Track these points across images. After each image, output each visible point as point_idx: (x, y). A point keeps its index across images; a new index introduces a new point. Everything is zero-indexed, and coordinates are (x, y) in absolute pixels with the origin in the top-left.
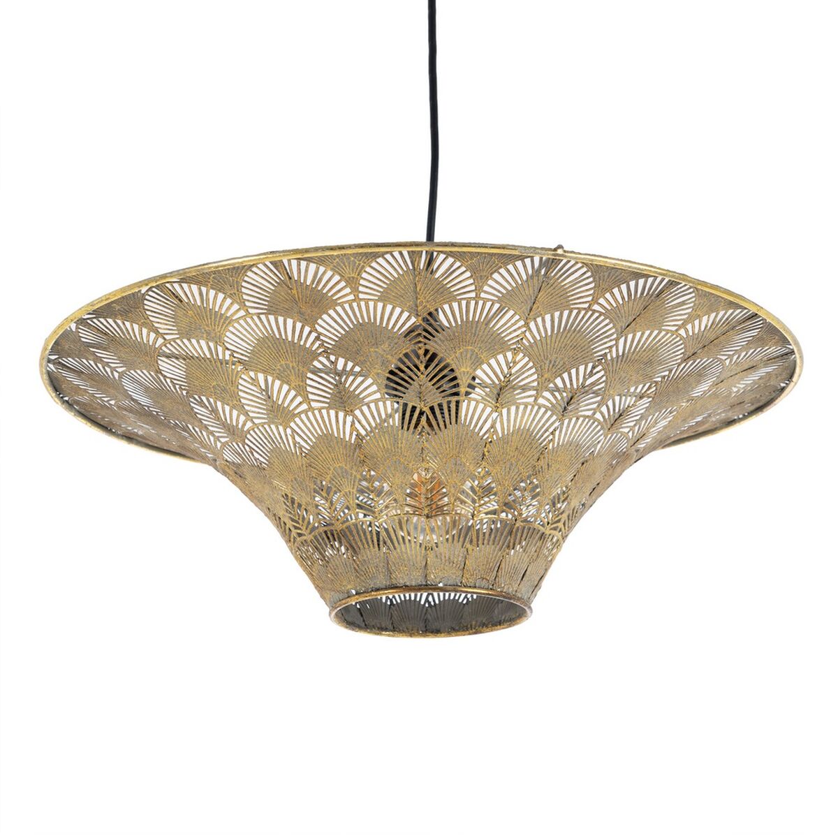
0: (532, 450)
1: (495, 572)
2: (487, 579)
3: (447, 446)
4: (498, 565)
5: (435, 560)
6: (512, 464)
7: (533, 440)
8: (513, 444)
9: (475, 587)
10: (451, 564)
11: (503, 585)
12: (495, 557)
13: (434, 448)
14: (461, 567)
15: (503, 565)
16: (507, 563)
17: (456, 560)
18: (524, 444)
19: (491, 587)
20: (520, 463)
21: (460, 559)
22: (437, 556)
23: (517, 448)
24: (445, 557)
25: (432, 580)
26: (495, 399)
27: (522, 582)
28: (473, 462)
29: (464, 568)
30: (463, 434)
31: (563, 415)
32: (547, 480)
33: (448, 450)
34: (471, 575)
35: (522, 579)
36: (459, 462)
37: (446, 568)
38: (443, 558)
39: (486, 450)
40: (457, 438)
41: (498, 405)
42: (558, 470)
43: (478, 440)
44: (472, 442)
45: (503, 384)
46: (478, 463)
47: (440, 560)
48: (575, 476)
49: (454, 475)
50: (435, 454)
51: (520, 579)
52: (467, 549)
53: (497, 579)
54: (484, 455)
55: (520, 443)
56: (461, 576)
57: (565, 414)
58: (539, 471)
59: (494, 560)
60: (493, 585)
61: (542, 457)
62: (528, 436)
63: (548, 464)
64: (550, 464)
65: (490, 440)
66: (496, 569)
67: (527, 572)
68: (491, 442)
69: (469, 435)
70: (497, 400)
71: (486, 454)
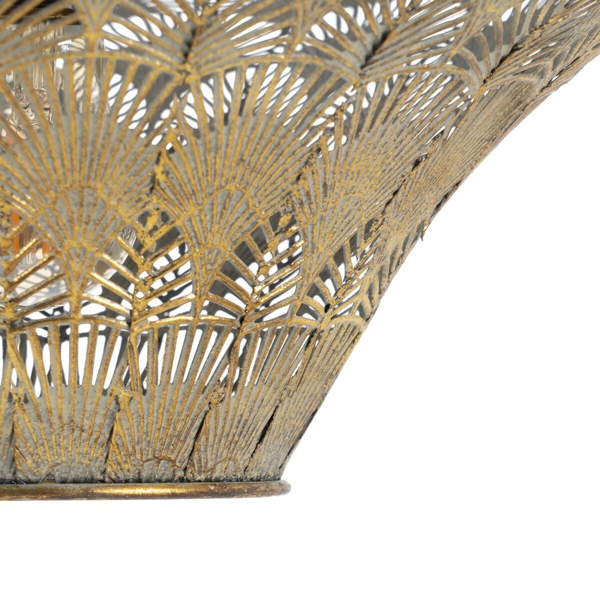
0: (282, 159)
1: (190, 441)
2: (169, 460)
3: (58, 163)
4: (197, 424)
5: (37, 424)
6: (229, 196)
7: (284, 137)
8: (230, 151)
9: (138, 481)
10: (77, 433)
11: (210, 464)
12: (190, 409)
13: (21, 168)
14: (103, 439)
15: (210, 423)
16: (222, 415)
17: (87, 423)
18: (260, 149)
19: (180, 474)
20: (251, 191)
21: (99, 420)
22: (39, 416)
23: (242, 160)
24: (60, 417)
25: (30, 470)
26: (180, 55)
27: (262, 447)
28: (126, 198)
29: (109, 439)
30: (96, 136)
31: (362, 75)
32: (322, 219)
33: (61, 172)
34: (129, 455)
35: (261, 440)
36: (88, 199)
37: (64, 443)
38: (55, 420)
39: (159, 170)
40: (84, 145)
41: (188, 67)
42: (352, 191)
43: (138, 147)
44: (122, 152)
45: (199, 23)
46: (140, 200)
47: (45, 425)
48: (395, 193)
49: (77, 228)
50: (27, 182)
51: (255, 441)
52: (117, 398)
53: (196, 456)
54: (154, 180)
55: (251, 147)
56: (102, 458)
57: (368, 73)
58: (301, 204)
59: (188, 416)
60: (185, 469)
61: (307, 171)
62: (270, 131)
63: (325, 185)
64: (329, 183)
65: (169, 146)
66: (193, 434)
67: (273, 424)
68: (172, 150)
69: (114, 137)
70: (186, 55)
71: (161, 177)
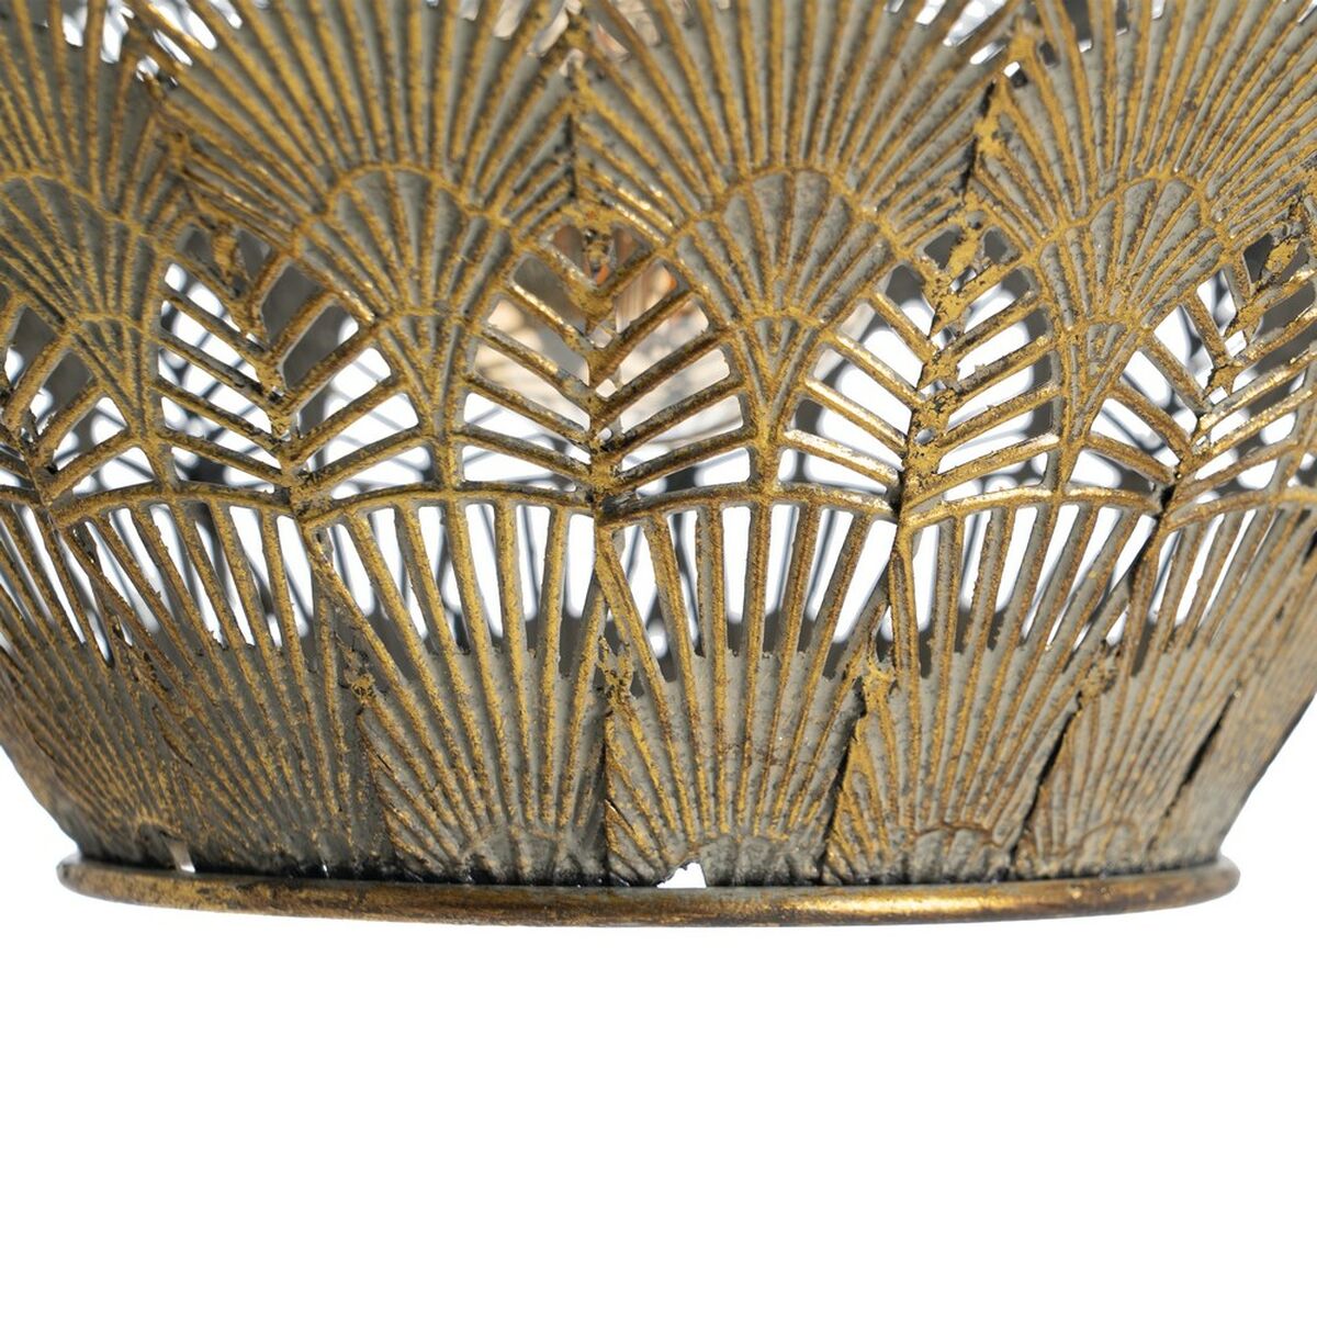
0: (1287, 106)
1: (1028, 784)
2: (977, 830)
4: (1048, 743)
5: (661, 746)
7: (1297, 50)
8: (1164, 83)
10: (758, 766)
11: (1072, 837)
12: (1033, 709)
13: (641, 119)
14: (821, 781)
15: (1079, 738)
17: (782, 744)
18: (1236, 80)
19: (1001, 860)
20: (1207, 185)
23: (1190, 107)
24: (718, 729)
25: (641, 853)
27: (1191, 791)
28: (901, 198)
29: (837, 783)
33: (741, 129)
34: (882, 819)
35: (1189, 776)
36: (805, 199)
37: (725, 789)
38: (704, 735)
39: (986, 128)
40: (801, 64)
44: (894, 81)
47: (681, 747)
49: (774, 270)
50: (653, 154)
51: (1177, 778)
52: (858, 685)
53: (1040, 819)
54: (971, 155)
55: (1216, 74)
56: (818, 828)
59: (1026, 726)
60: (1014, 851)
62: (1265, 34)
65: (1011, 70)
66: (1036, 767)
68: (1019, 79)
69: (876, 44)
71: (989, 147)
